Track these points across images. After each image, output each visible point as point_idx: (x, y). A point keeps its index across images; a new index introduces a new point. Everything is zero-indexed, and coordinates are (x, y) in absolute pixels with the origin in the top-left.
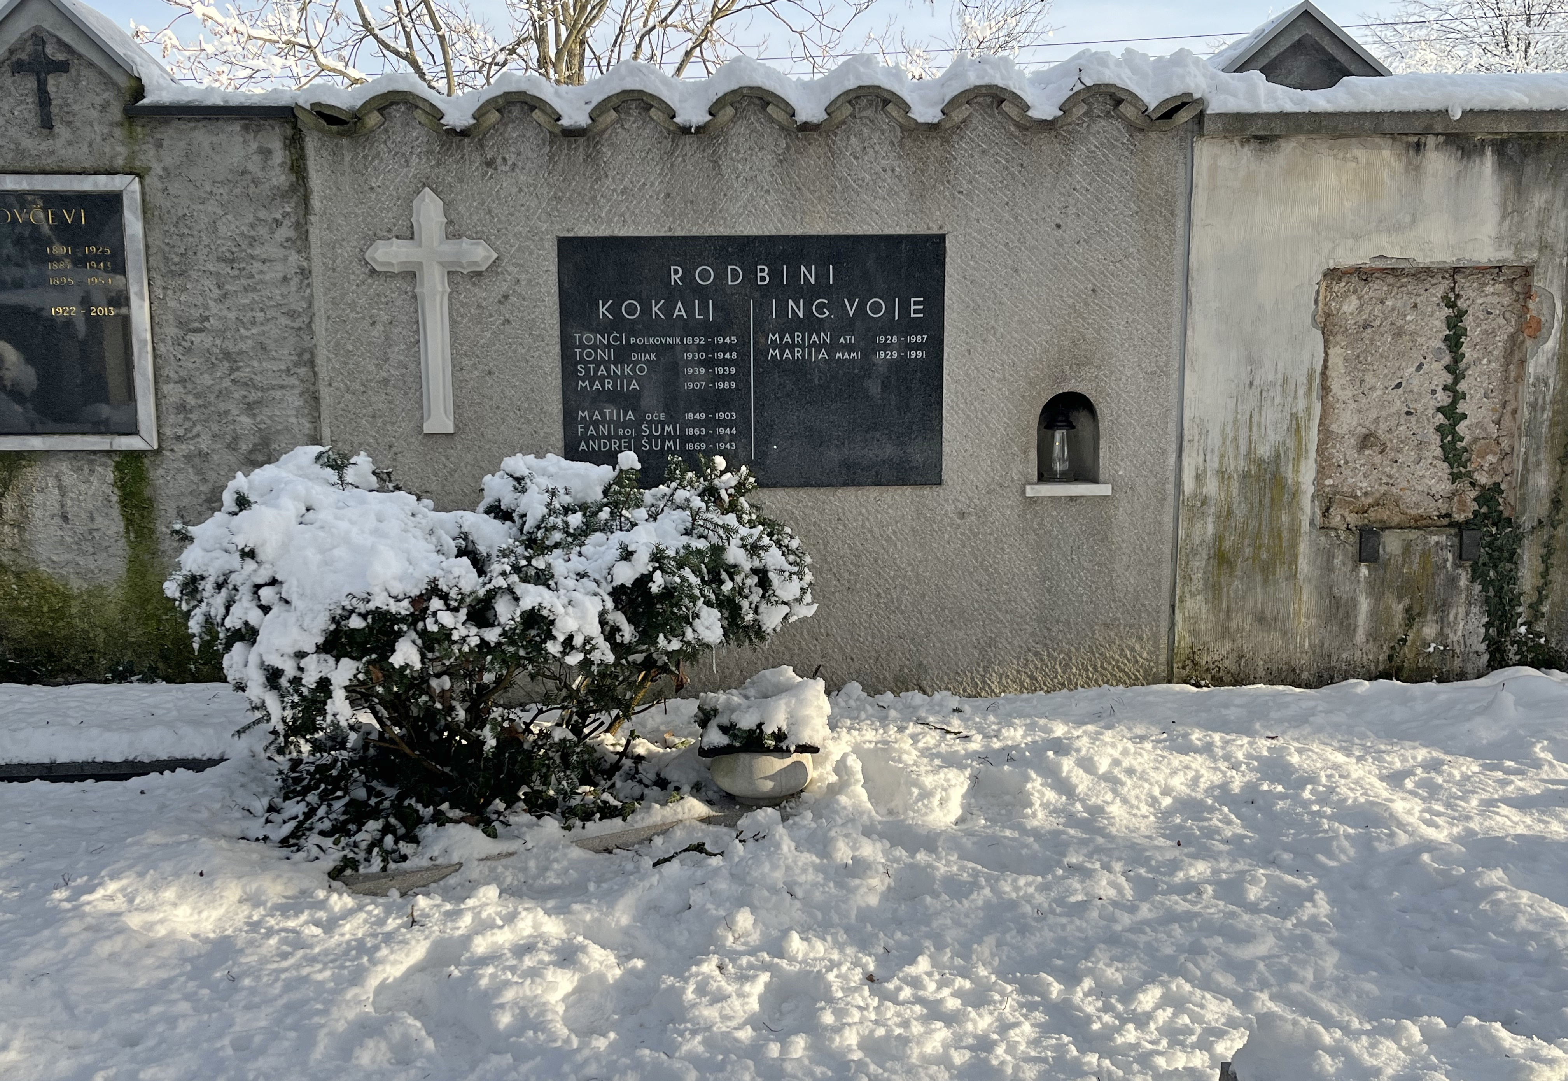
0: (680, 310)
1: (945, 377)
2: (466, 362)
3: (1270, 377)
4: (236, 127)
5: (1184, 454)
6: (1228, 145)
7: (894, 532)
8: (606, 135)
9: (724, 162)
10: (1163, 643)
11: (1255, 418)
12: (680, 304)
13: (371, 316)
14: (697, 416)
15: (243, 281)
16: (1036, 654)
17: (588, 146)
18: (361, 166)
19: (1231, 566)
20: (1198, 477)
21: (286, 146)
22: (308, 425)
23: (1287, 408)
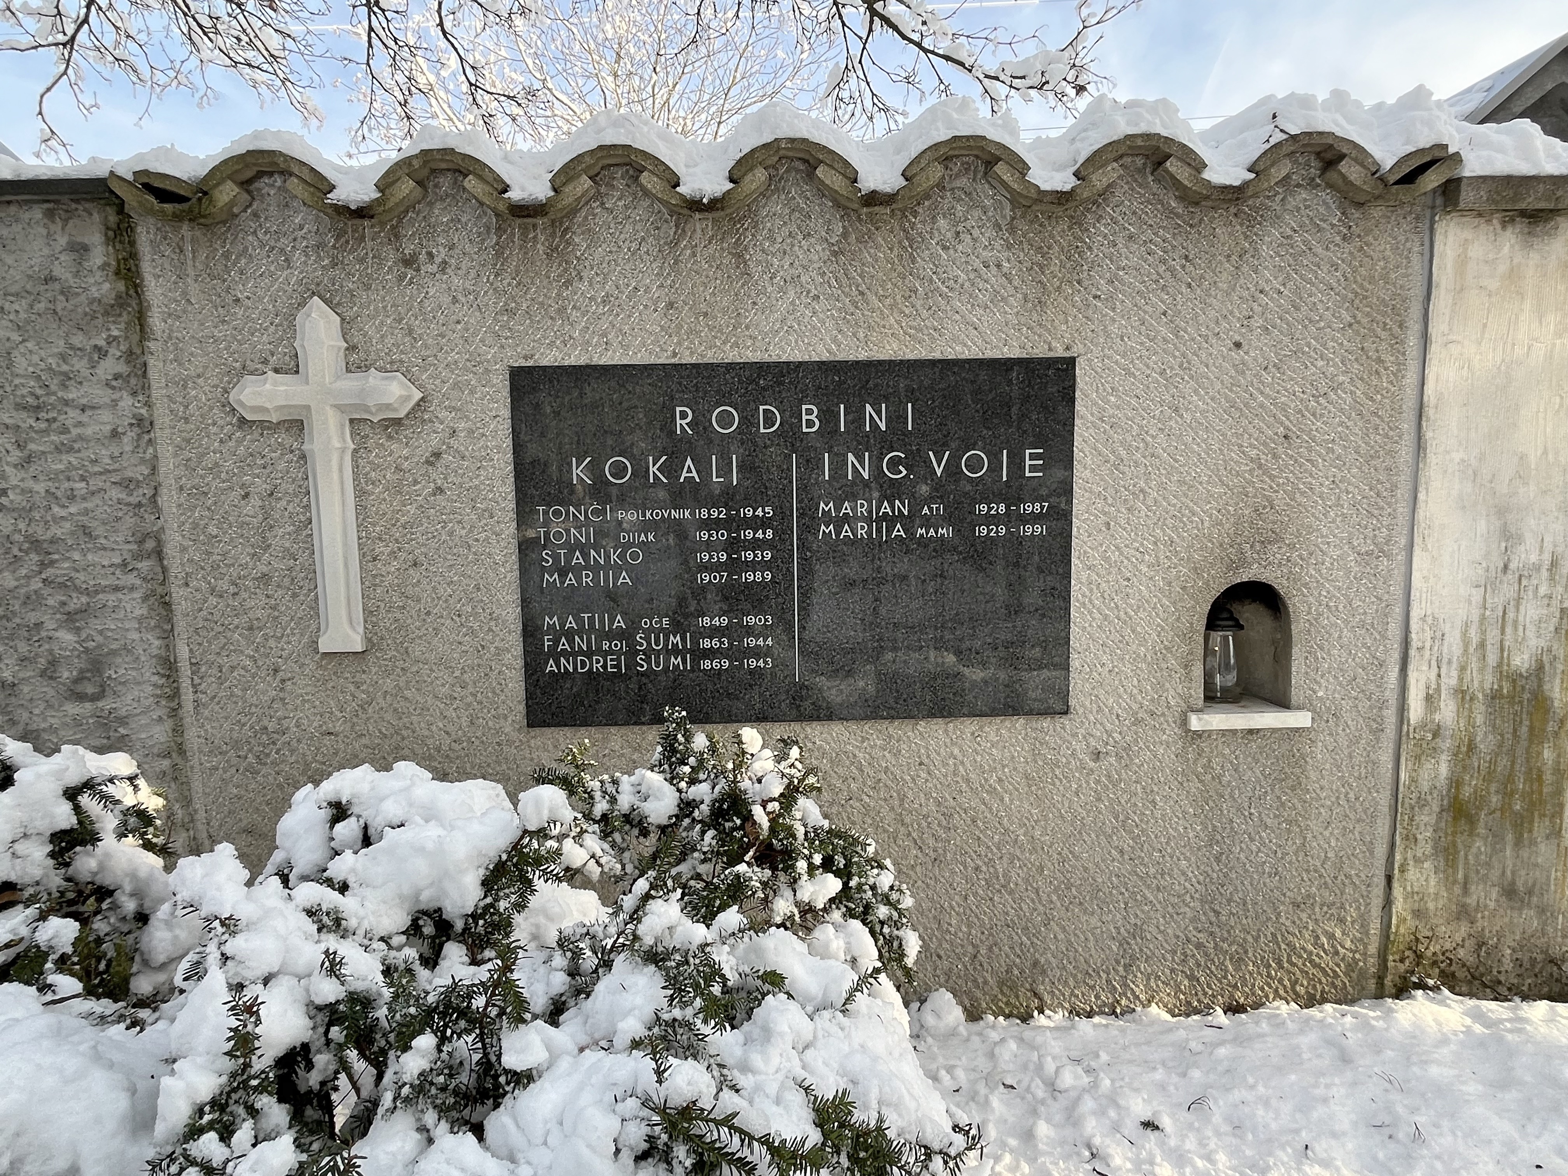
0: (689, 470)
1: (1074, 560)
2: (380, 547)
3: (1533, 558)
4: (37, 213)
5: (1411, 667)
6: (1484, 227)
7: (1000, 780)
8: (579, 219)
9: (754, 256)
10: (1375, 927)
11: (1511, 615)
12: (689, 462)
13: (243, 485)
14: (716, 622)
15: (54, 438)
16: (1199, 946)
17: (553, 235)
18: (220, 267)
19: (1472, 821)
20: (1428, 698)
21: (108, 241)
22: (157, 643)
23: (1555, 602)
